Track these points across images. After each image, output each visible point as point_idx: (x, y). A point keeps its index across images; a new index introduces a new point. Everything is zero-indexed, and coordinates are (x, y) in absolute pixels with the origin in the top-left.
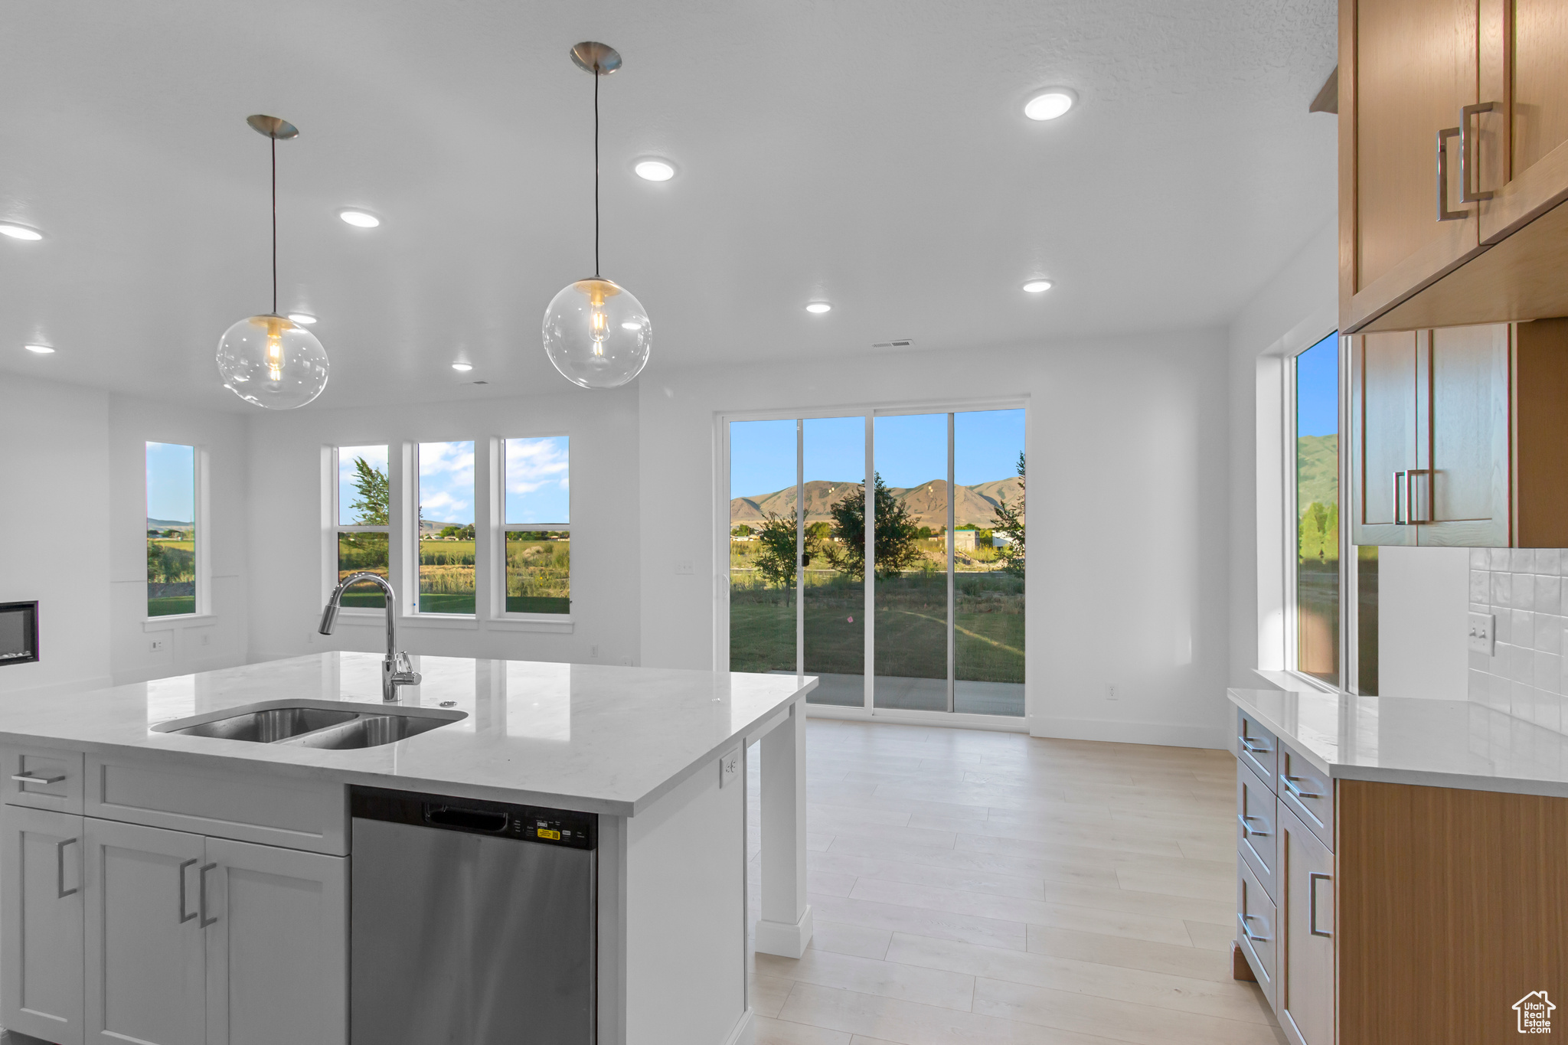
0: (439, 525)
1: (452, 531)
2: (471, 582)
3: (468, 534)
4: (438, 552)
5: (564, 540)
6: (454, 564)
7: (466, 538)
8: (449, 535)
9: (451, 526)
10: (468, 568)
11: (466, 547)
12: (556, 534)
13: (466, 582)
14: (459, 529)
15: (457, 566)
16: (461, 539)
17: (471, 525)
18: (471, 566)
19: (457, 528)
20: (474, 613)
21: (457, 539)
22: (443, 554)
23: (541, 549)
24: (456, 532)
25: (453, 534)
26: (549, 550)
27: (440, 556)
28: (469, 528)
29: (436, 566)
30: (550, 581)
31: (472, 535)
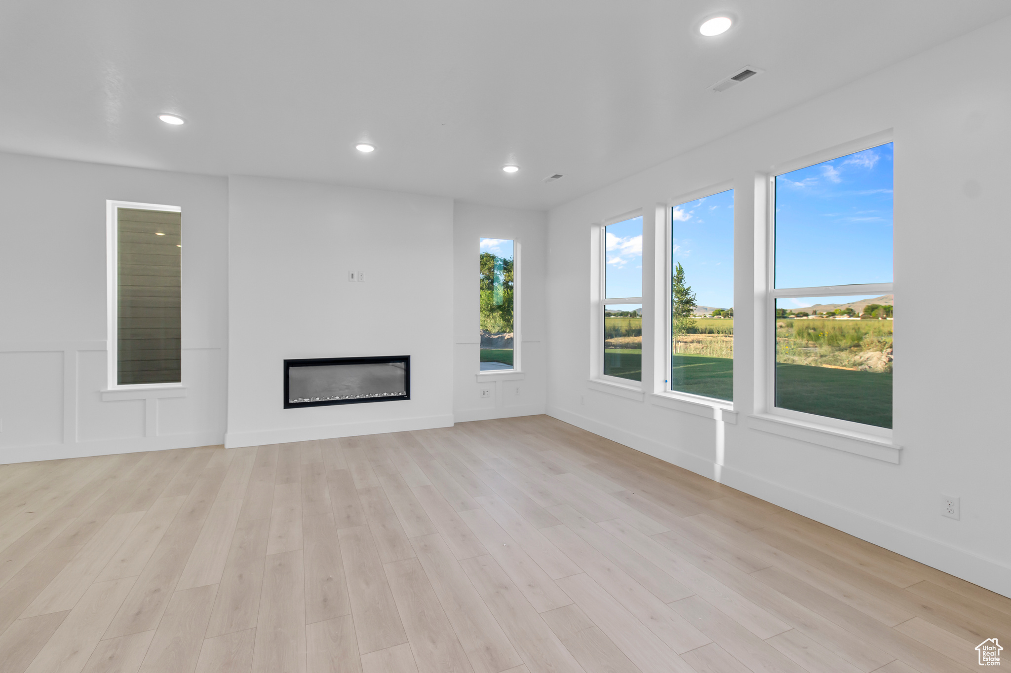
0: (711, 309)
1: (719, 313)
2: (731, 347)
3: (729, 314)
4: (709, 325)
5: (799, 318)
6: (718, 334)
7: (728, 317)
8: (717, 315)
9: (719, 309)
10: (729, 336)
11: (728, 323)
12: (793, 314)
13: (727, 347)
14: (724, 311)
15: (721, 335)
16: (725, 317)
17: (731, 308)
18: (731, 335)
19: (722, 311)
20: (732, 400)
21: (722, 318)
22: (712, 327)
23: (783, 325)
24: (722, 313)
25: (720, 314)
26: (791, 325)
27: (710, 329)
28: (730, 310)
29: (707, 335)
30: (794, 350)
31: (732, 315)
